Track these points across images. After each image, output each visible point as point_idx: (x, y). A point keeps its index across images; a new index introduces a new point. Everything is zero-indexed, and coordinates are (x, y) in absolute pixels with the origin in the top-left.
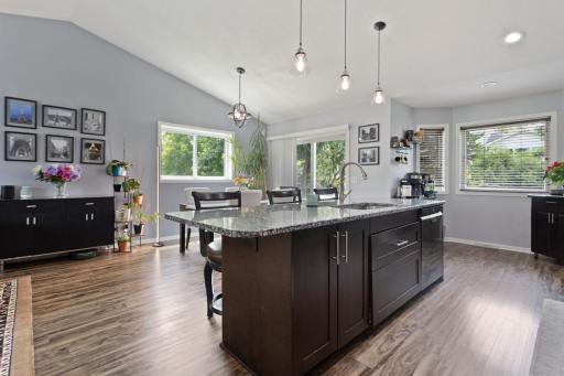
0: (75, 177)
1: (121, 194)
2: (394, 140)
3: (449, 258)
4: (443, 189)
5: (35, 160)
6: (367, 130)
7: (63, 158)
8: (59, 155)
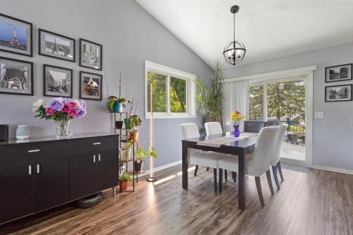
0: (81, 113)
1: (123, 132)
5: (32, 94)
6: (337, 70)
7: (63, 93)
8: (57, 89)
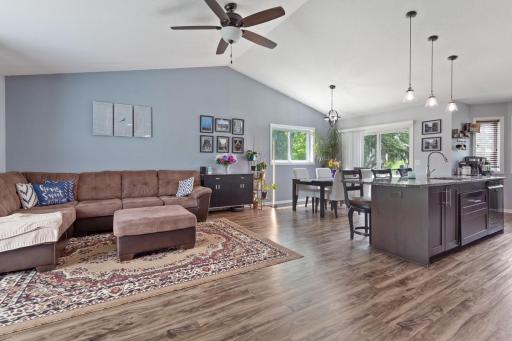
0: (235, 161)
1: (256, 173)
2: (454, 132)
3: (508, 221)
4: (498, 170)
5: (213, 152)
6: (430, 125)
7: (225, 150)
8: (222, 148)
